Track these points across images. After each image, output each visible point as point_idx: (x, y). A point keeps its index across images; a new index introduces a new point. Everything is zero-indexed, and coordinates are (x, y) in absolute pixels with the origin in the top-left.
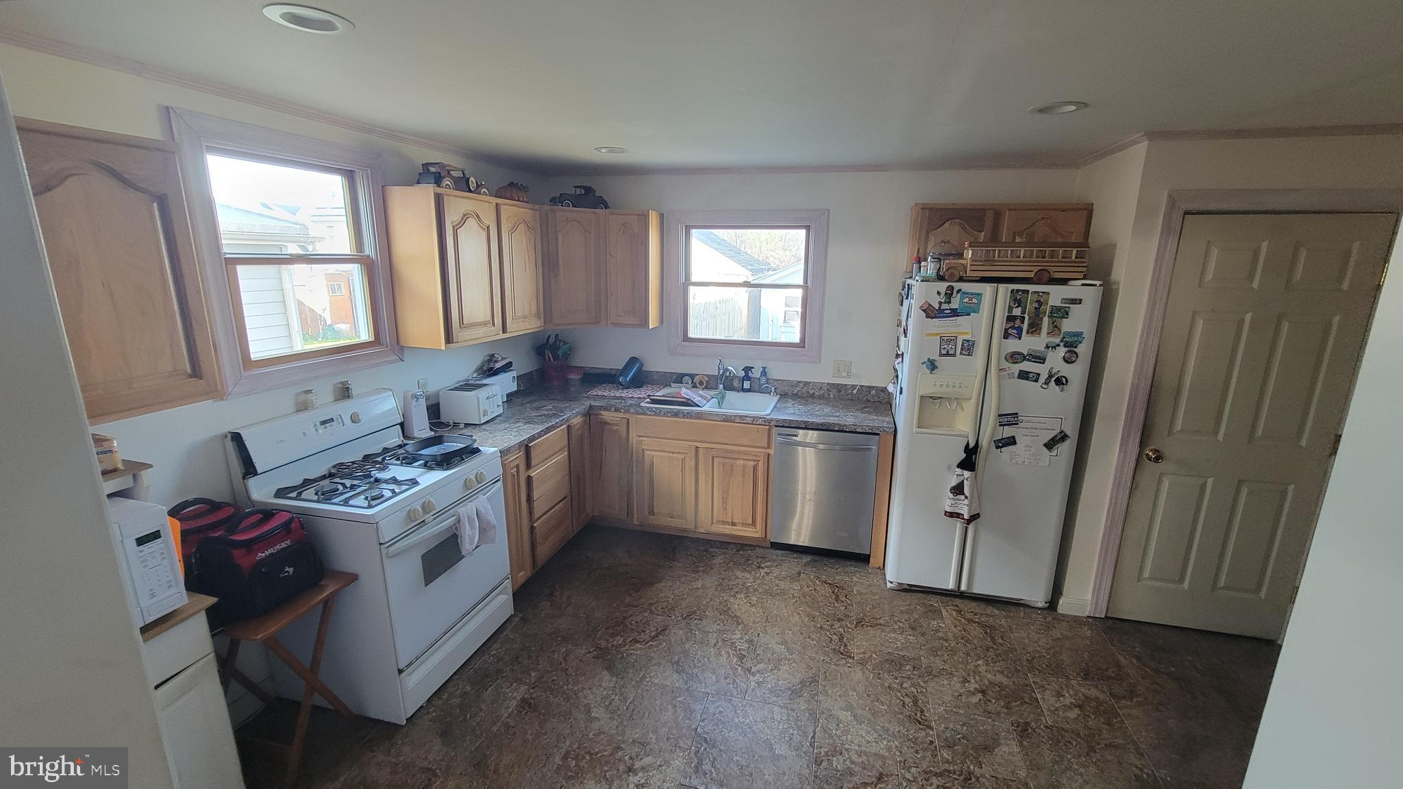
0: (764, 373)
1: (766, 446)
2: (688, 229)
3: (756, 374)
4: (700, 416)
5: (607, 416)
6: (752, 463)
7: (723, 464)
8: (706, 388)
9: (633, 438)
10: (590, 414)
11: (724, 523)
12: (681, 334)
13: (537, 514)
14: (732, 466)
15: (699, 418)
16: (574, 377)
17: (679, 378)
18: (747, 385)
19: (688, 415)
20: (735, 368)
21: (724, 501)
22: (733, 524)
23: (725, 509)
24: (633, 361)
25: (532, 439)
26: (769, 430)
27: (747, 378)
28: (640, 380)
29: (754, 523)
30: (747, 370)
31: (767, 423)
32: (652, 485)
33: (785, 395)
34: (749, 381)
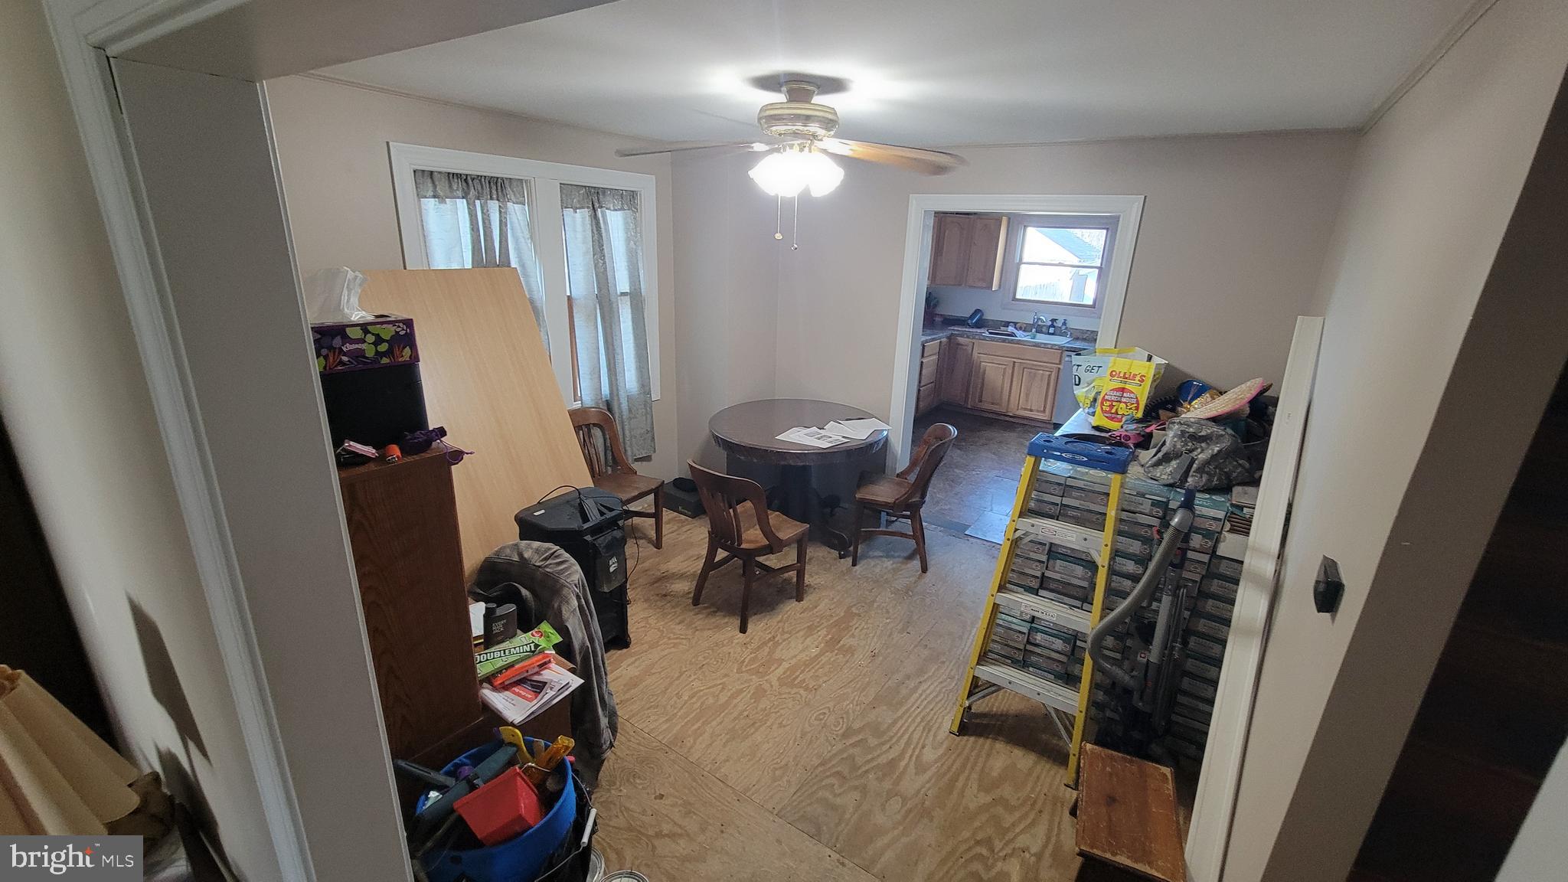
0: (1064, 323)
1: (1058, 362)
2: (1025, 227)
3: (1059, 324)
4: (1019, 342)
5: (961, 340)
6: (1048, 373)
7: (1030, 373)
8: (1024, 331)
9: (975, 354)
10: (949, 338)
11: (1026, 409)
12: (1011, 295)
13: (922, 384)
14: (1035, 374)
15: (1018, 344)
16: (938, 319)
17: (1007, 324)
18: (1051, 330)
19: (1011, 342)
20: (1045, 319)
21: (1027, 395)
22: (1031, 410)
23: (1027, 401)
24: (977, 311)
25: (927, 341)
26: (1062, 353)
27: (1052, 326)
28: (981, 324)
29: (1044, 411)
30: (1054, 320)
31: (1061, 348)
32: (983, 384)
33: (1077, 339)
34: (1054, 328)
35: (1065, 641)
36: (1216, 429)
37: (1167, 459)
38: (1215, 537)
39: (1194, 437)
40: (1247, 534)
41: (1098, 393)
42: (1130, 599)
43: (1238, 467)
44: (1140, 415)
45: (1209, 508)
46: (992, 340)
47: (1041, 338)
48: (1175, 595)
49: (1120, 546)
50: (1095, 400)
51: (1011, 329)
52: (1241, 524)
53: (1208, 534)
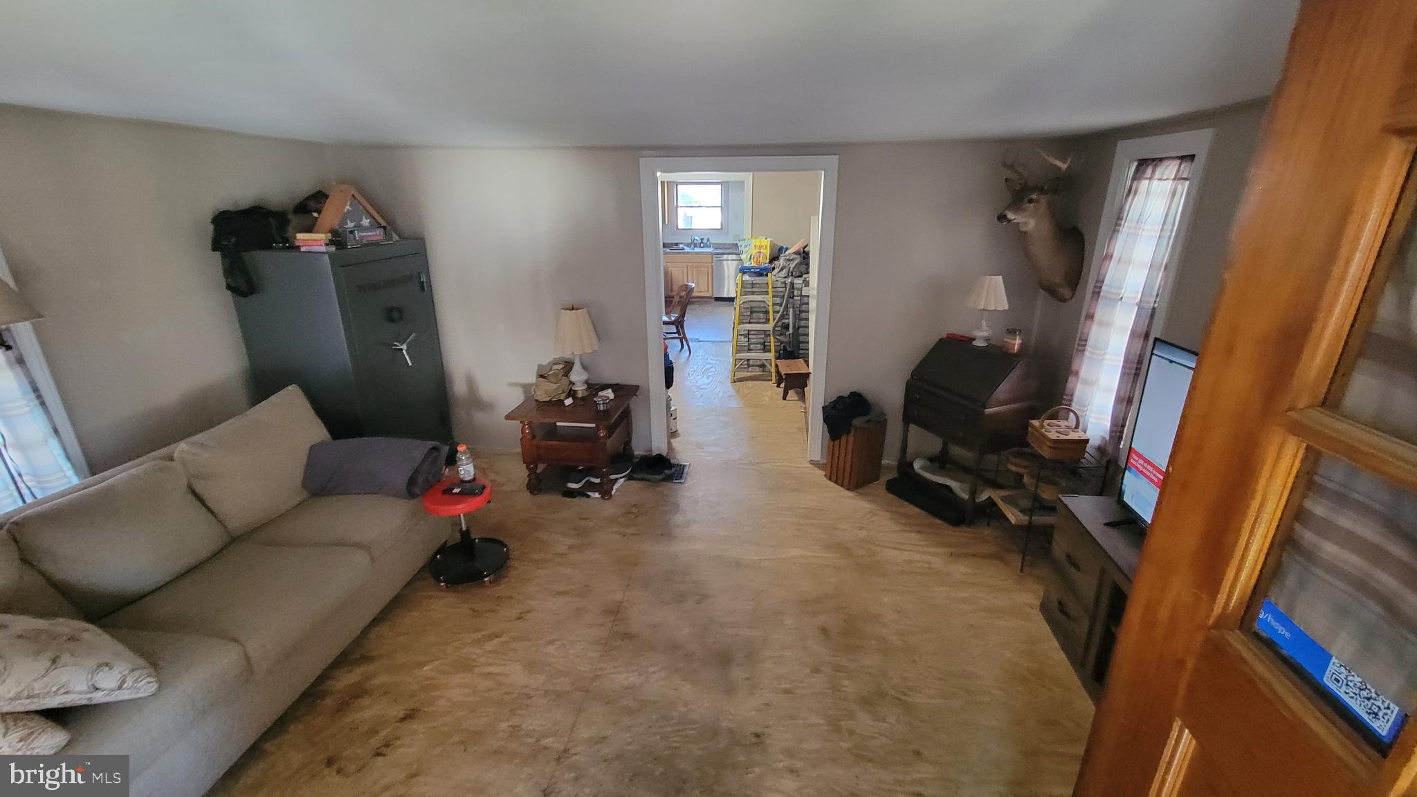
0: (708, 240)
1: (711, 262)
2: (677, 188)
3: (705, 241)
4: (688, 253)
6: (707, 269)
7: (697, 270)
8: (688, 246)
11: (698, 292)
12: (678, 227)
14: (700, 270)
17: (679, 244)
18: (702, 245)
19: (683, 253)
20: (698, 238)
22: (701, 292)
26: (711, 256)
27: (702, 242)
29: (709, 291)
30: (702, 239)
31: (711, 254)
32: (672, 279)
33: (716, 249)
34: (702, 243)
35: (761, 344)
36: (796, 256)
37: (782, 269)
38: (801, 290)
39: (789, 260)
40: (809, 286)
41: (751, 256)
42: (780, 313)
43: (803, 268)
44: (768, 261)
45: (798, 281)
46: (673, 253)
47: (697, 250)
48: (793, 308)
49: (774, 302)
50: (750, 258)
51: (681, 246)
52: (807, 283)
53: (798, 289)
